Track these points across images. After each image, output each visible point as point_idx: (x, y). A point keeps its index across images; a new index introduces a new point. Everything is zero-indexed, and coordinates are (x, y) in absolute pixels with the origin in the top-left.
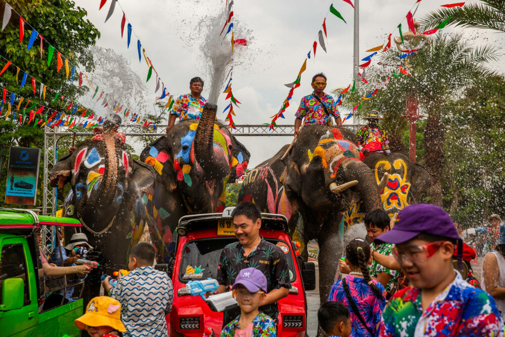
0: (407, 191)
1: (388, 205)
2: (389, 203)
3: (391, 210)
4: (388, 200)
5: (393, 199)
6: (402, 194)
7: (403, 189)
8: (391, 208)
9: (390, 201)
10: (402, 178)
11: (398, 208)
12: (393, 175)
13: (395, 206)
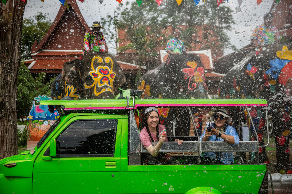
0: (114, 77)
1: (101, 83)
2: (102, 82)
3: (104, 87)
4: (101, 80)
5: (104, 80)
6: (111, 78)
7: (112, 75)
8: (104, 85)
9: (103, 81)
10: (111, 69)
11: (108, 86)
12: (104, 66)
13: (106, 84)
